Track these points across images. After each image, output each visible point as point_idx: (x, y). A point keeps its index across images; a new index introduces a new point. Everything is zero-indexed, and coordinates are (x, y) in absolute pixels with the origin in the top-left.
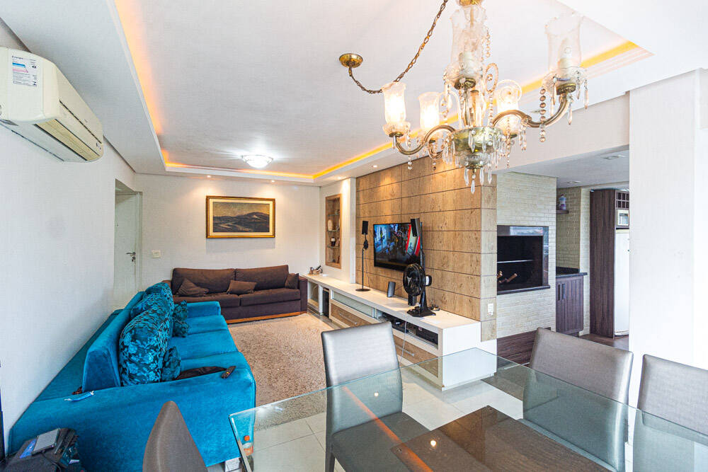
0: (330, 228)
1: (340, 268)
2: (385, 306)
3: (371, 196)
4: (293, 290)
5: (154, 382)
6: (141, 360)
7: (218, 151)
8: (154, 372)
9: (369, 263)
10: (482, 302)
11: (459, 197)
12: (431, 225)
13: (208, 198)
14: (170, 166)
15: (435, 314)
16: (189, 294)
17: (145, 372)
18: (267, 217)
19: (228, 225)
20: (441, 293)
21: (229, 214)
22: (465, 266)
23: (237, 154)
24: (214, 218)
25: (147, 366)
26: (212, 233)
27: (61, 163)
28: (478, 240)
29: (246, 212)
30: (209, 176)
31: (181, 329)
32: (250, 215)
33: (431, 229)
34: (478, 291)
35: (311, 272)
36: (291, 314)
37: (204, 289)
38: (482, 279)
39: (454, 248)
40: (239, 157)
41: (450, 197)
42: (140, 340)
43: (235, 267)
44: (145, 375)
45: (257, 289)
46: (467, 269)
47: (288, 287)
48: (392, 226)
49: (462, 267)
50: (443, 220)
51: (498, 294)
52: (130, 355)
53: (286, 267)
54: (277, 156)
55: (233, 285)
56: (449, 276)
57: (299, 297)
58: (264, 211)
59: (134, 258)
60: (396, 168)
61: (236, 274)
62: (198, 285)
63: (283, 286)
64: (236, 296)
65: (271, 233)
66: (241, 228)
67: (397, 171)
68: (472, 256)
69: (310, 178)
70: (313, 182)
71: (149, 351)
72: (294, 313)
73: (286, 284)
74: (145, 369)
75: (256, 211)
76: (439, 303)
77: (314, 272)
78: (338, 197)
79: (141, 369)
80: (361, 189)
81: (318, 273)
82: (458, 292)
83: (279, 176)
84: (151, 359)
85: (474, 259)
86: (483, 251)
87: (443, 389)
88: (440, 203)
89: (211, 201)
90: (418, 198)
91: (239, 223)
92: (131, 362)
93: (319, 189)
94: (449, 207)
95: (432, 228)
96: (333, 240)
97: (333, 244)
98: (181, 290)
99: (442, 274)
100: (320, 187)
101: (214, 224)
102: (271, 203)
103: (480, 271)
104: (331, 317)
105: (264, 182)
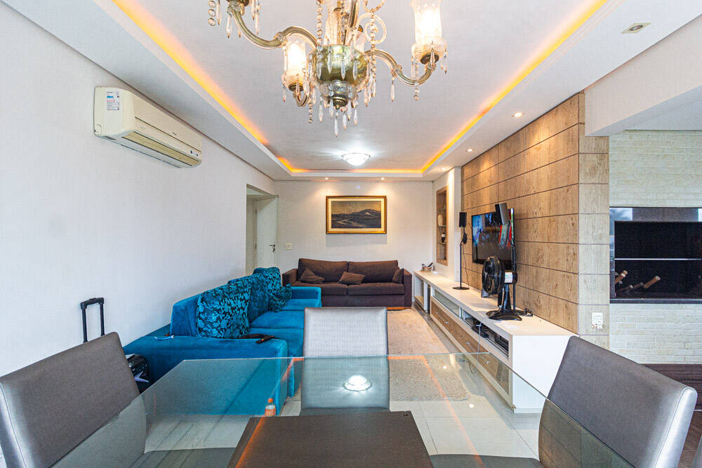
0: (440, 224)
1: (446, 265)
2: (469, 306)
3: (473, 184)
4: (398, 285)
5: (216, 337)
6: (206, 318)
7: (321, 153)
8: (217, 330)
9: (469, 259)
10: (582, 310)
11: (553, 172)
12: (525, 212)
13: (328, 198)
14: (296, 172)
15: (521, 319)
16: (308, 280)
17: (209, 328)
18: (379, 214)
19: (345, 222)
20: (535, 294)
21: (346, 212)
22: (561, 261)
23: (337, 154)
24: (332, 215)
25: (211, 324)
26: (330, 230)
27: (178, 169)
28: (575, 226)
29: (359, 209)
30: (327, 179)
31: (274, 305)
32: (363, 212)
33: (525, 217)
34: (576, 294)
35: (423, 270)
36: (395, 308)
37: (320, 278)
38: (581, 278)
39: (549, 238)
40: (341, 158)
41: (544, 173)
42: (205, 302)
43: (348, 261)
44: (209, 330)
45: (364, 281)
46: (564, 265)
47: (395, 282)
48: (487, 216)
49: (557, 263)
50: (539, 205)
51: (611, 302)
52: (200, 314)
53: (396, 262)
54: (374, 153)
55: (345, 276)
56: (544, 273)
57: (403, 292)
58: (376, 208)
59: (274, 249)
60: (493, 150)
61: (348, 266)
62: (316, 273)
63: (391, 281)
64: (346, 286)
65: (382, 229)
66: (355, 224)
67: (494, 152)
68: (568, 248)
69: (418, 173)
70: (421, 176)
71: (212, 312)
72: (399, 308)
73: (394, 278)
74: (208, 325)
75: (368, 208)
76: (533, 308)
77: (426, 269)
78: (443, 190)
79: (205, 325)
80: (465, 178)
81: (429, 270)
82: (554, 294)
83: (389, 174)
84: (214, 318)
85: (571, 251)
86: (581, 241)
87: (516, 411)
88: (534, 184)
89: (330, 200)
90: (513, 180)
91: (354, 220)
92: (201, 318)
93: (431, 183)
94: (544, 187)
95: (527, 214)
96: (443, 236)
97: (443, 239)
98: (302, 277)
99: (537, 272)
100: (433, 182)
101: (333, 221)
102: (382, 200)
103: (577, 267)
104: (431, 315)
105: (375, 180)
